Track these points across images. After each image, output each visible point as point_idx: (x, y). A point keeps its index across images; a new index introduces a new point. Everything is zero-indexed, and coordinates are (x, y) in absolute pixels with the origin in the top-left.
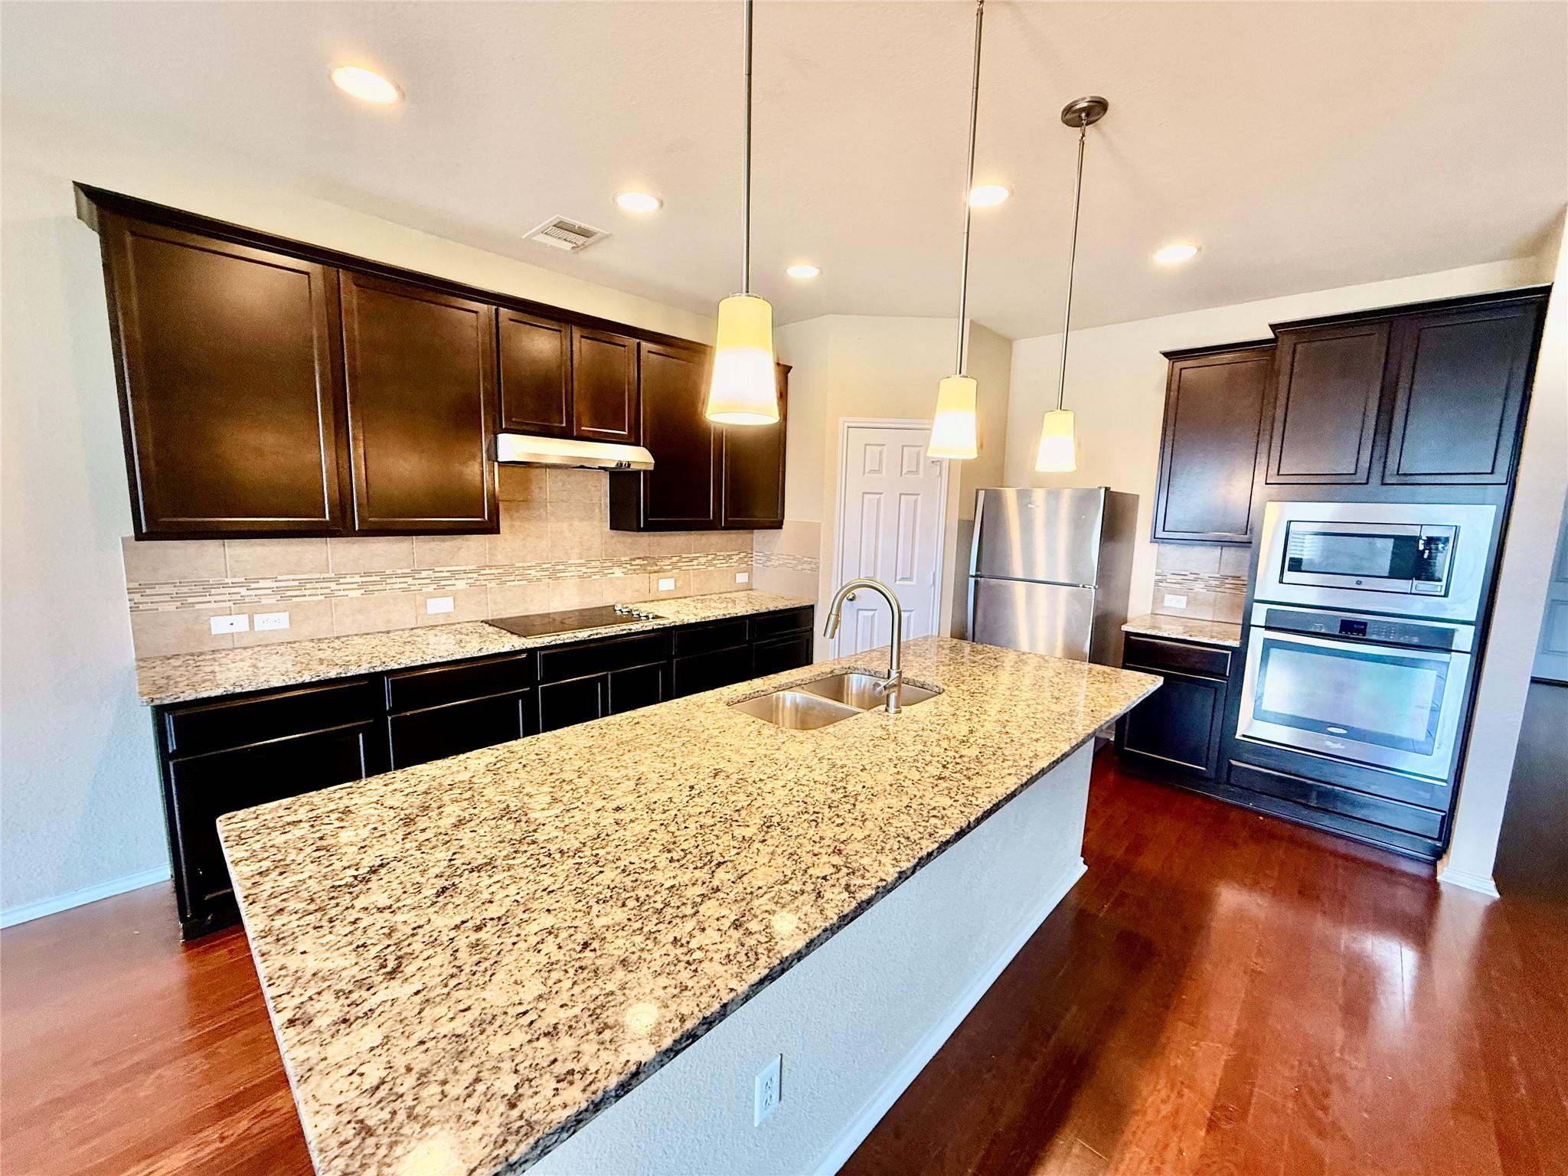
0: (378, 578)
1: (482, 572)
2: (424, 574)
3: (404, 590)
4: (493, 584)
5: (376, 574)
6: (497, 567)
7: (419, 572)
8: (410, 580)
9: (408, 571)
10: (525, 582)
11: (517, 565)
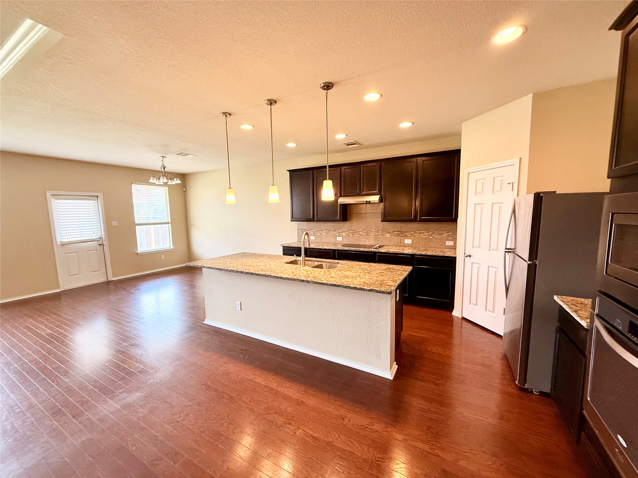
0: (328, 231)
1: (349, 232)
2: (337, 231)
3: (333, 234)
4: (351, 235)
5: (328, 230)
6: (352, 231)
7: (336, 230)
8: (334, 232)
9: (334, 230)
10: (359, 235)
11: (357, 230)
